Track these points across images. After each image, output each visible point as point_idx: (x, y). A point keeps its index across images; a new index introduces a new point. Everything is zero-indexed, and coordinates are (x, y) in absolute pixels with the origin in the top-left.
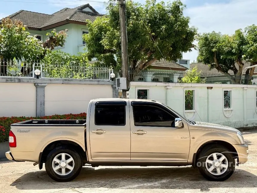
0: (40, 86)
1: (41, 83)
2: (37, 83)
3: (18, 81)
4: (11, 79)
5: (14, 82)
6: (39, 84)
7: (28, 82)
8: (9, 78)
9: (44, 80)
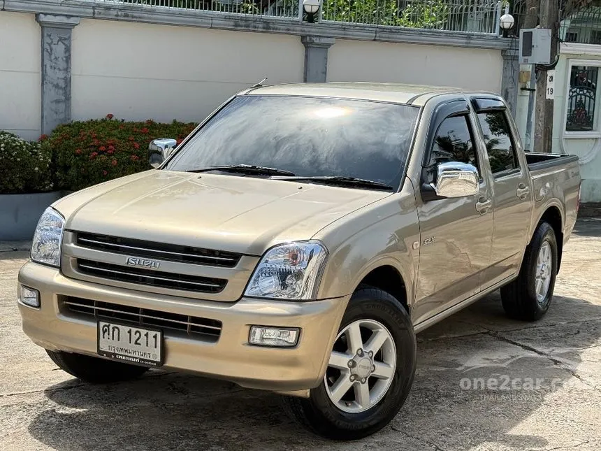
0: (317, 44)
1: (320, 37)
2: (310, 36)
3: (264, 28)
4: (246, 21)
5: (254, 31)
6: (314, 39)
7: (288, 32)
8: (242, 19)
9: (328, 26)
